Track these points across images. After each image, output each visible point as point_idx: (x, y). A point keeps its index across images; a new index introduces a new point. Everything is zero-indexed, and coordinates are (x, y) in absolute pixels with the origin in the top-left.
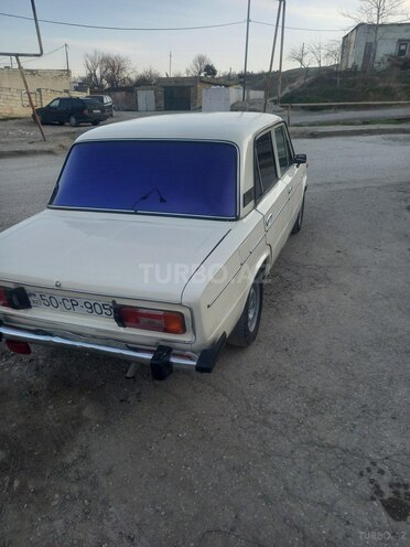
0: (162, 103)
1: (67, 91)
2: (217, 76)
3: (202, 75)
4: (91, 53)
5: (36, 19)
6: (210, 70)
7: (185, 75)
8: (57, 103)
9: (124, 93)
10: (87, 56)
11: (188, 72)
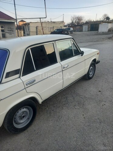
0: (90, 29)
1: (61, 27)
2: (110, 20)
3: (105, 20)
4: (73, 16)
5: (45, 8)
6: (108, 18)
7: (99, 20)
8: (56, 30)
9: (79, 27)
10: (72, 17)
11: (100, 19)
